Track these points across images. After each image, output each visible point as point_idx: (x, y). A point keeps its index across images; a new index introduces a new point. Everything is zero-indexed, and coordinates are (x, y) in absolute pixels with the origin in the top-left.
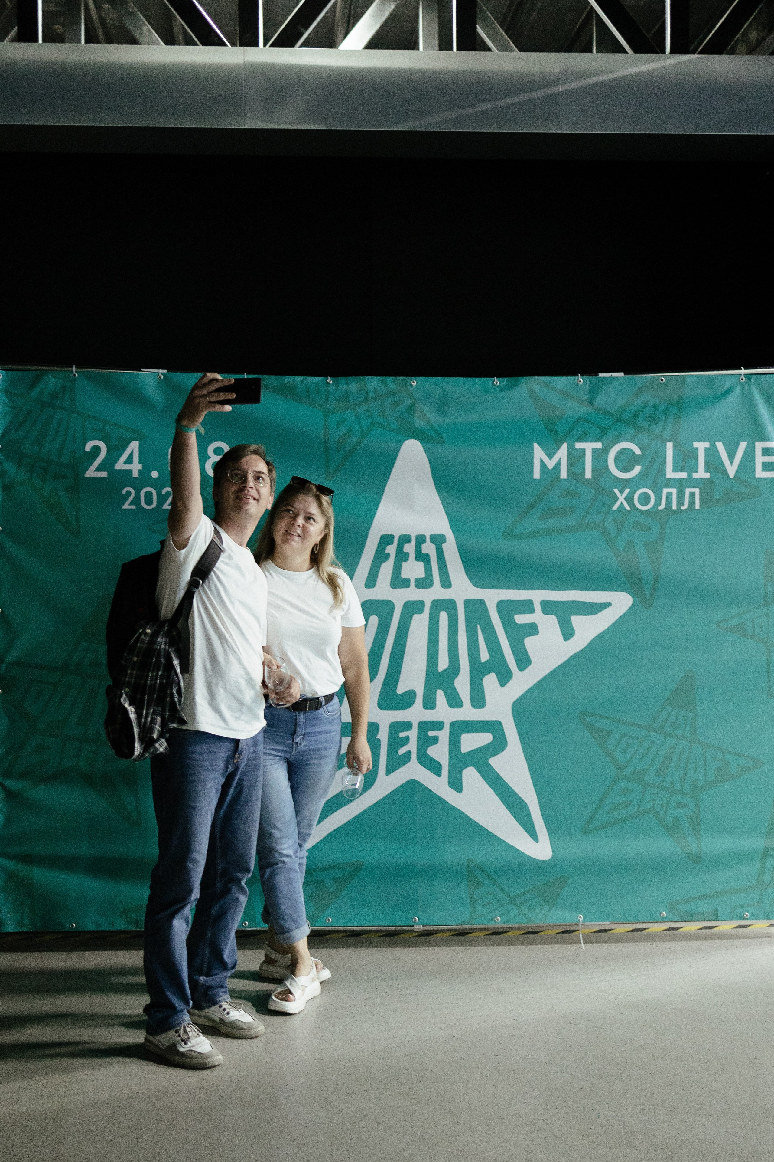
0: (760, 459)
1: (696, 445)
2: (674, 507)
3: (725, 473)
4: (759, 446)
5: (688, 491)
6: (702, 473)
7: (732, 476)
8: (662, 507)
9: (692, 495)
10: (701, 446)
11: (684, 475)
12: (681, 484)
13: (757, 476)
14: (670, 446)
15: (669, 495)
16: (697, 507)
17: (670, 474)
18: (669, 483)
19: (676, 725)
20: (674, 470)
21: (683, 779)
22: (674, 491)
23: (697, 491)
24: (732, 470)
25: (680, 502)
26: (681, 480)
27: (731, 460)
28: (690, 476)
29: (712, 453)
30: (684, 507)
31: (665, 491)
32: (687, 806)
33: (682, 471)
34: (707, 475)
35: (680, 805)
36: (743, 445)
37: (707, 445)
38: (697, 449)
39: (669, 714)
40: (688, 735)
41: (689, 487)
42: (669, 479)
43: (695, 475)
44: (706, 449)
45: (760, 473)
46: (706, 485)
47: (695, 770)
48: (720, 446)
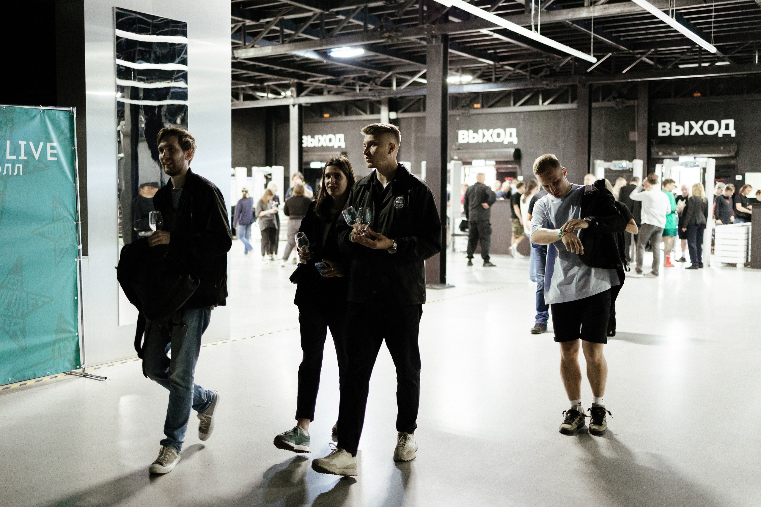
0: (49, 151)
1: (20, 142)
2: (10, 174)
3: (33, 157)
4: (49, 145)
5: (17, 166)
6: (23, 157)
7: (37, 159)
8: (4, 174)
9: (19, 168)
10: (23, 143)
11: (14, 157)
12: (13, 162)
13: (48, 159)
14: (8, 142)
15: (8, 167)
16: (21, 174)
17: (8, 157)
18: (8, 161)
19: (13, 284)
20: (10, 155)
21: (17, 311)
22: (10, 165)
23: (21, 166)
24: (37, 156)
25: (13, 171)
26: (14, 160)
27: (37, 151)
28: (18, 158)
29: (27, 146)
30: (15, 174)
31: (6, 165)
32: (19, 324)
33: (14, 155)
34: (26, 158)
35: (16, 324)
36: (41, 144)
37: (25, 143)
38: (21, 145)
39: (10, 279)
40: (19, 288)
41: (17, 164)
42: (8, 159)
43: (20, 158)
44: (25, 145)
45: (49, 158)
46: (25, 163)
47: (23, 305)
48: (31, 143)
